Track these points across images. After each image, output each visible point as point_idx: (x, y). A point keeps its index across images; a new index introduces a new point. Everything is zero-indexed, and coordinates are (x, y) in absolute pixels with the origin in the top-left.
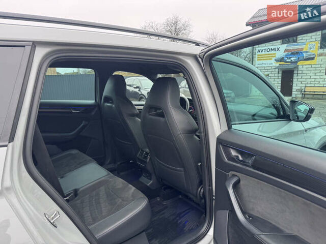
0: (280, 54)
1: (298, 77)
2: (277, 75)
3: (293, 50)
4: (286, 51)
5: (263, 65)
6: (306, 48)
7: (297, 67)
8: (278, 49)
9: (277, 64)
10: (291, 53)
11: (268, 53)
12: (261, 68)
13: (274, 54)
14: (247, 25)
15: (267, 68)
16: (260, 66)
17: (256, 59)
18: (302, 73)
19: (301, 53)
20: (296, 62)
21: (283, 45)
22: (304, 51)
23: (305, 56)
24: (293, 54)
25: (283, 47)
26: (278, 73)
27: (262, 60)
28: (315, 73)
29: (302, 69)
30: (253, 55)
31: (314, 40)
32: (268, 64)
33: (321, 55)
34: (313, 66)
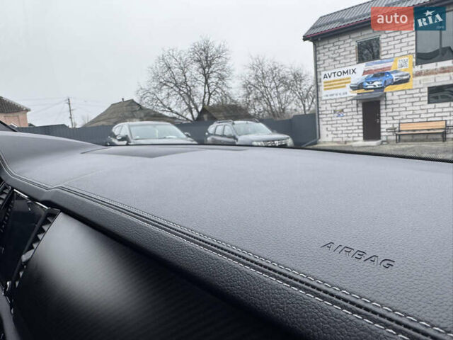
0: (358, 78)
1: (388, 110)
2: (355, 109)
3: (375, 70)
4: (365, 73)
5: (335, 97)
6: (393, 65)
7: (384, 96)
8: (354, 71)
9: (355, 94)
10: (372, 75)
11: (337, 78)
12: (331, 101)
13: (348, 79)
14: (305, 38)
15: (340, 100)
16: (329, 97)
17: (322, 88)
18: (392, 104)
19: (388, 73)
20: (382, 88)
21: (360, 64)
22: (392, 70)
23: (394, 78)
24: (375, 76)
25: (362, 67)
26: (357, 106)
27: (331, 89)
28: (413, 102)
29: (392, 98)
30: (317, 82)
31: (406, 53)
32: (340, 94)
33: (418, 74)
34: (408, 92)
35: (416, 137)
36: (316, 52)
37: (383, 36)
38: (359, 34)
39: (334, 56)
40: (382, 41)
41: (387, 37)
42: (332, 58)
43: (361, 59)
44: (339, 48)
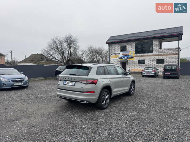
0: (120, 56)
1: (128, 65)
3: (125, 54)
4: (122, 54)
5: (114, 60)
6: (130, 53)
7: (127, 61)
8: (119, 54)
9: (120, 60)
11: (115, 55)
13: (118, 56)
14: (106, 43)
17: (111, 57)
20: (126, 59)
21: (121, 52)
22: (129, 55)
23: (130, 57)
24: (125, 56)
25: (121, 53)
26: (120, 64)
27: (113, 58)
28: (134, 64)
30: (109, 56)
31: (133, 51)
32: (116, 60)
33: (136, 56)
34: (133, 61)
35: (135, 73)
36: (109, 47)
37: (127, 45)
38: (121, 44)
39: (114, 49)
43: (121, 51)
44: (116, 47)
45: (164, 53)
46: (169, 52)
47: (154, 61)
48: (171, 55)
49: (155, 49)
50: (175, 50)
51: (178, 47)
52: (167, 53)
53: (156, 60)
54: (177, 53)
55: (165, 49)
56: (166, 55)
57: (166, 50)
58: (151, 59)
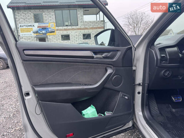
0: (36, 29)
3: (42, 26)
4: (38, 27)
5: (26, 36)
6: (49, 26)
7: (47, 37)
8: (33, 26)
10: (41, 28)
11: (26, 28)
12: (25, 38)
13: (32, 28)
15: (29, 37)
16: (24, 36)
18: (50, 40)
19: (47, 28)
20: (45, 34)
21: (36, 23)
23: (50, 30)
24: (43, 29)
25: (36, 25)
26: (37, 40)
27: (24, 32)
28: (57, 40)
29: (50, 38)
30: (17, 29)
31: (52, 22)
32: (29, 35)
33: (57, 30)
34: (55, 36)
36: (14, 14)
37: (44, 14)
38: (34, 11)
39: (24, 18)
40: (44, 15)
41: (45, 14)
42: (23, 19)
43: (36, 21)
44: (26, 15)
45: (91, 27)
46: (95, 25)
47: (80, 36)
48: (96, 29)
49: (81, 21)
50: (101, 23)
51: (103, 20)
52: (93, 26)
53: (82, 35)
54: (102, 27)
55: (90, 22)
56: (92, 29)
57: (92, 23)
58: (76, 33)
